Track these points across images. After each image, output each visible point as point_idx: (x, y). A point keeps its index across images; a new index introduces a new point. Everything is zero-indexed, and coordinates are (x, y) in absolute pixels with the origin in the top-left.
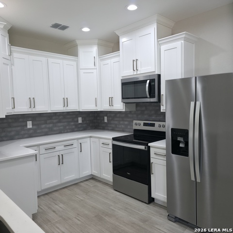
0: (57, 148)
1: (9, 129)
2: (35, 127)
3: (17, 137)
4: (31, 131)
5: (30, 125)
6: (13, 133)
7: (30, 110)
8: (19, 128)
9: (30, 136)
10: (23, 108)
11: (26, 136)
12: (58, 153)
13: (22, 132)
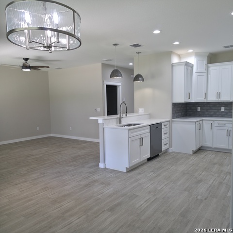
0: (227, 125)
1: (210, 111)
2: (226, 111)
3: (214, 116)
4: (224, 113)
5: (223, 109)
6: (212, 113)
7: (217, 100)
8: (216, 111)
9: (222, 116)
10: (212, 98)
11: (220, 116)
12: (227, 128)
13: (218, 113)
